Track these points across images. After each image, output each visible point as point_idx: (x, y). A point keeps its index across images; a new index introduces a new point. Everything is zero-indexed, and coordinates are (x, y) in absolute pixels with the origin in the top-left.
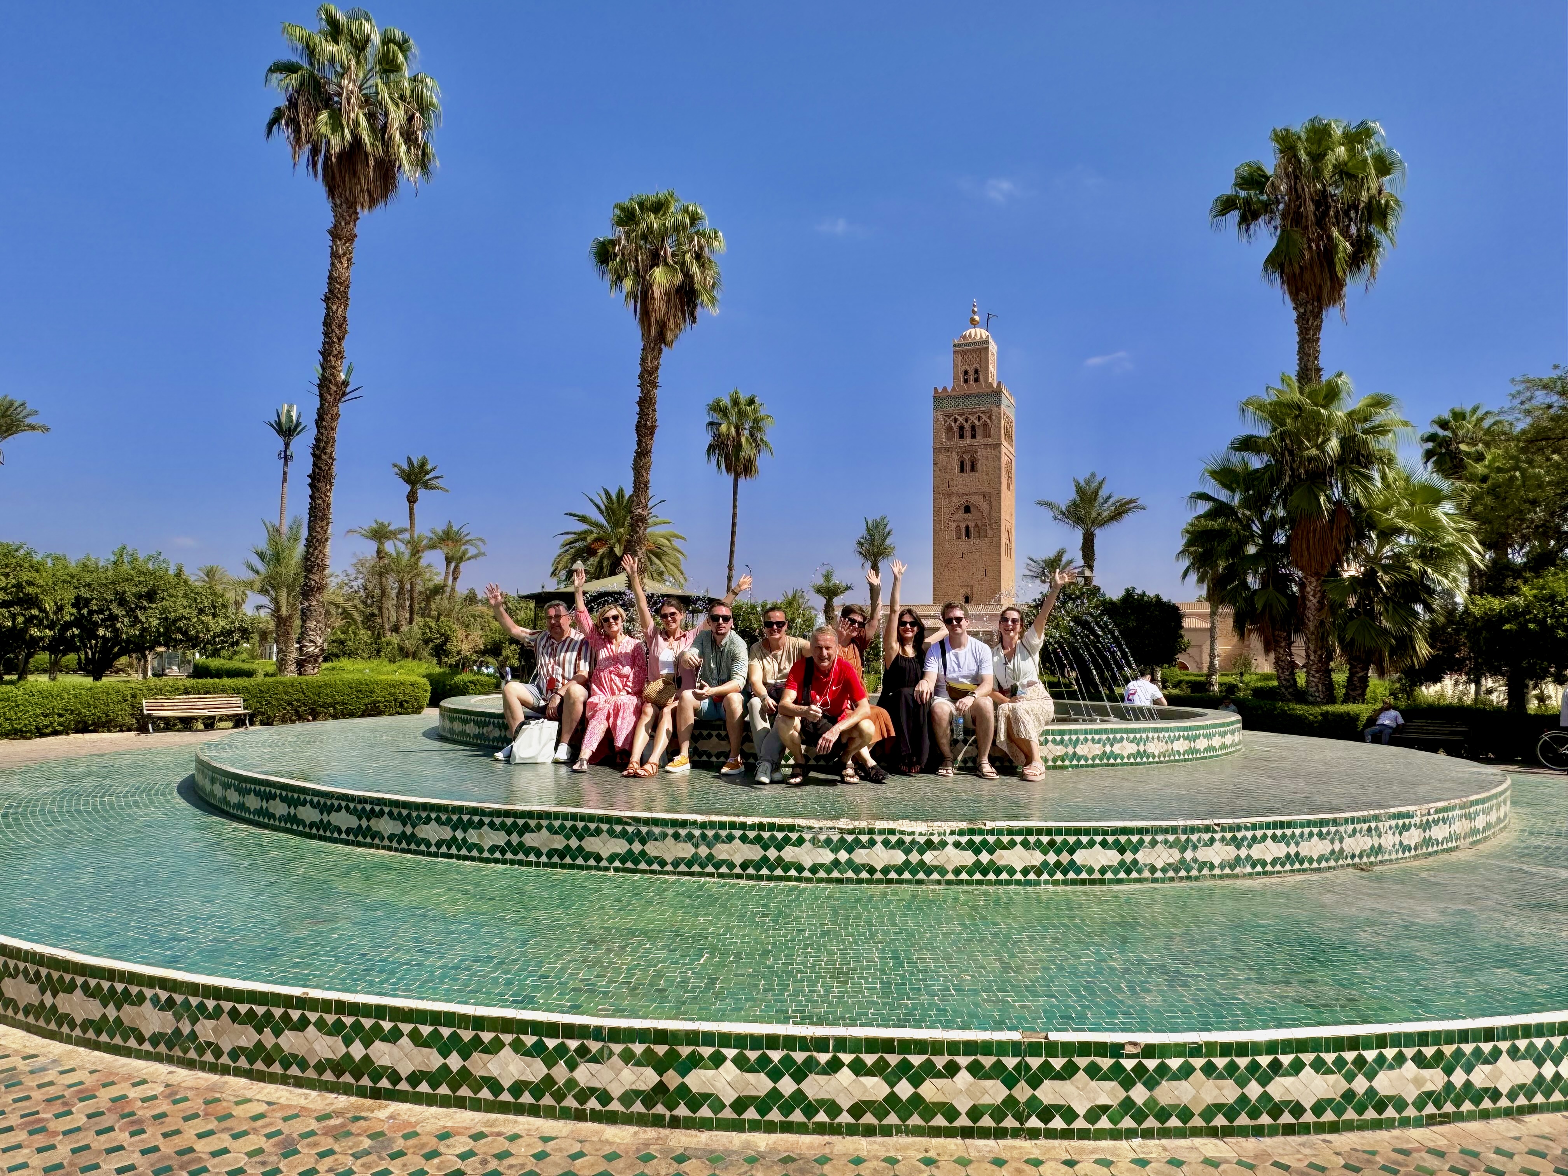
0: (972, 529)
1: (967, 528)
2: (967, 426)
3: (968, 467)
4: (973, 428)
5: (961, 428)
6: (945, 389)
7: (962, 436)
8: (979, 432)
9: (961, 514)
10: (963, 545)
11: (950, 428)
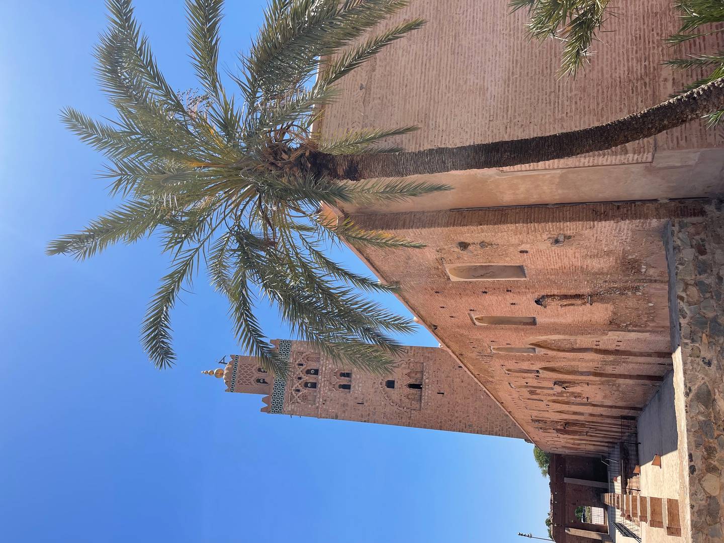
0: (412, 381)
1: (412, 386)
2: (306, 378)
3: (344, 381)
4: (308, 372)
5: (306, 385)
6: (264, 400)
7: (314, 385)
8: (313, 365)
9: (394, 393)
10: (428, 392)
11: (304, 398)
